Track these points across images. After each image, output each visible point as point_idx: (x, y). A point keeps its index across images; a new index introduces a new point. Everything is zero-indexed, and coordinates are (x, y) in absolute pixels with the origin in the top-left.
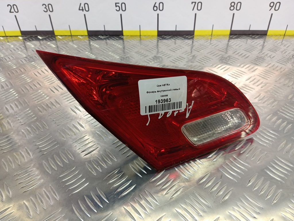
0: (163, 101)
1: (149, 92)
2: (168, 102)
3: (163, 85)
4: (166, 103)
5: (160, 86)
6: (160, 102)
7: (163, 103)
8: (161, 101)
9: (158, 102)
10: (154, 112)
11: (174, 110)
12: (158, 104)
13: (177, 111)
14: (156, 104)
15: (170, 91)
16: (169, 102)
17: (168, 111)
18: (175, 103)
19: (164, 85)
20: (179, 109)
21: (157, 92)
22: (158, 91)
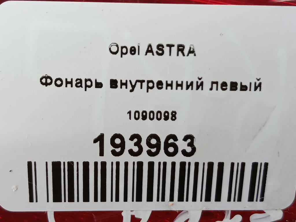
0: (145, 148)
1: (59, 83)
2: (179, 158)
3: (149, 50)
4: (162, 157)
5: (133, 51)
6: (122, 145)
7: (145, 158)
8: (130, 145)
9: (108, 147)
10: (86, 199)
11: (213, 206)
12: (109, 158)
13: (234, 213)
14: (100, 159)
15: (193, 92)
16: (187, 159)
17: (176, 206)
18: (221, 165)
19: (160, 47)
20: (245, 205)
21: (106, 84)
22: (114, 84)
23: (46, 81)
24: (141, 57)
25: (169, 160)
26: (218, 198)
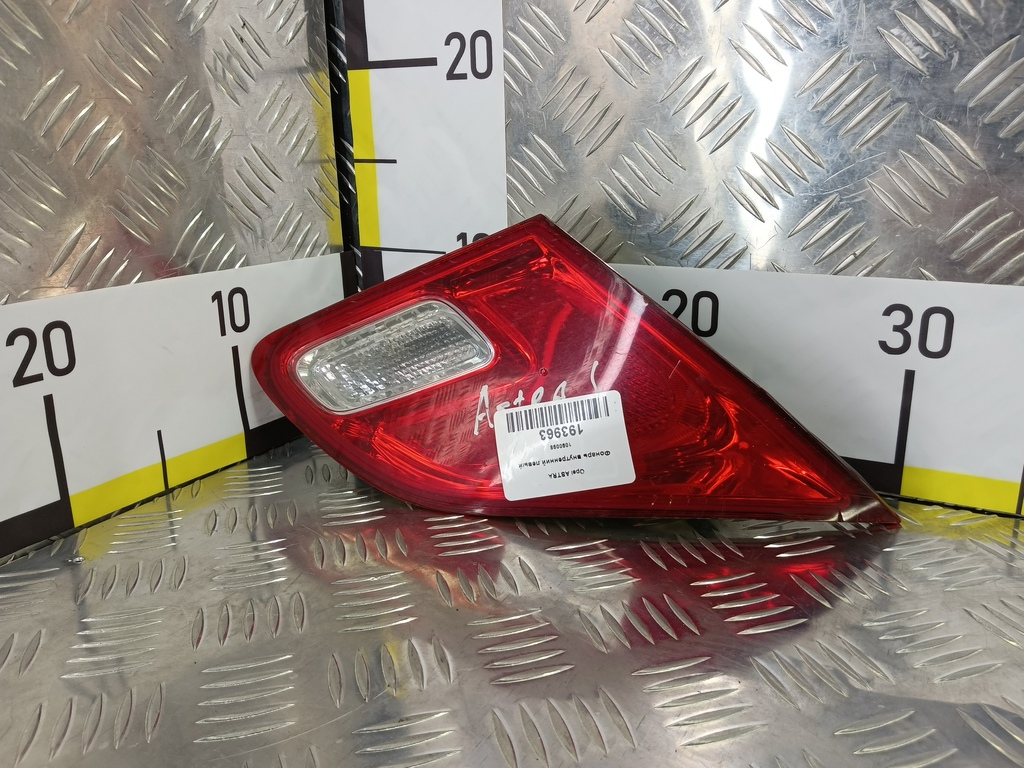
0: (560, 431)
1: (602, 453)
2: (546, 429)
3: (567, 474)
4: (553, 428)
5: (574, 472)
6: (571, 431)
7: (560, 426)
8: (567, 431)
9: (576, 428)
10: (582, 402)
11: (527, 408)
12: (575, 424)
13: (517, 406)
14: (579, 422)
15: (546, 459)
16: (543, 429)
17: (543, 405)
18: (528, 428)
19: (564, 476)
20: (513, 410)
21: (582, 456)
22: (579, 457)
23: (608, 453)
24: (570, 470)
25: (550, 427)
26: (526, 411)
